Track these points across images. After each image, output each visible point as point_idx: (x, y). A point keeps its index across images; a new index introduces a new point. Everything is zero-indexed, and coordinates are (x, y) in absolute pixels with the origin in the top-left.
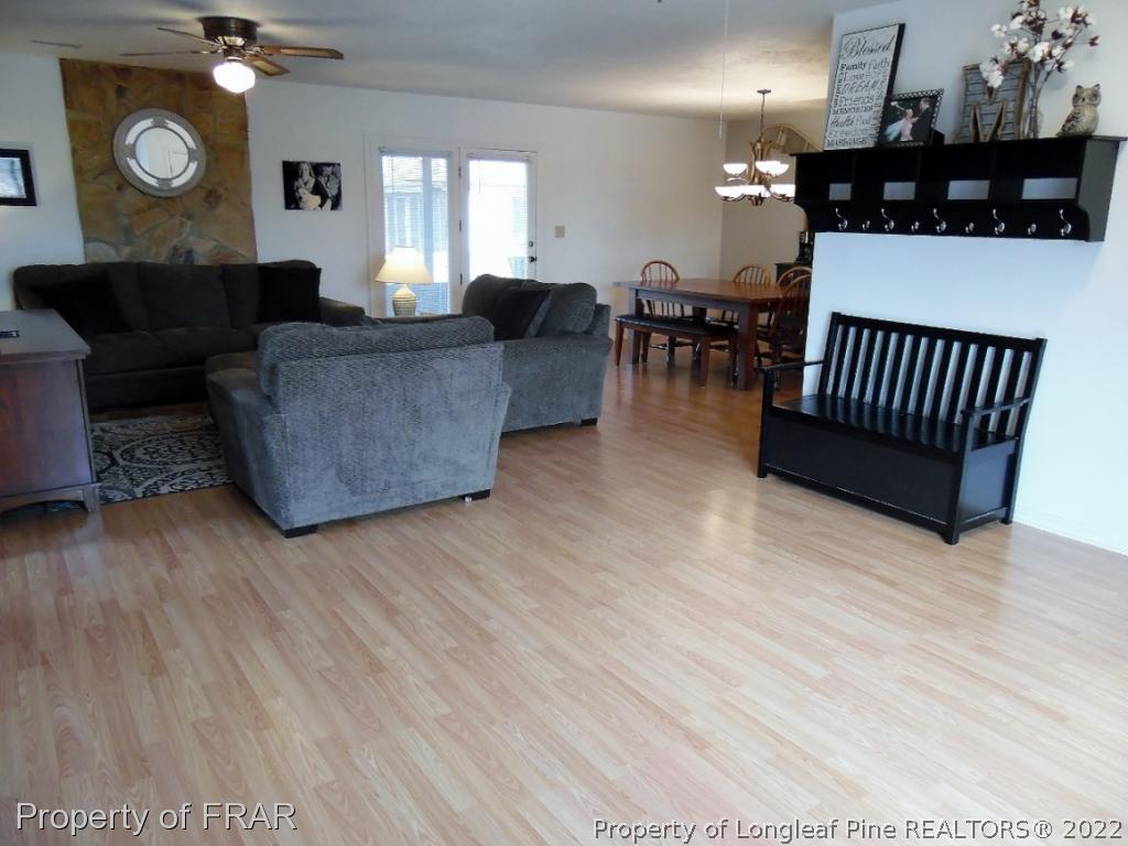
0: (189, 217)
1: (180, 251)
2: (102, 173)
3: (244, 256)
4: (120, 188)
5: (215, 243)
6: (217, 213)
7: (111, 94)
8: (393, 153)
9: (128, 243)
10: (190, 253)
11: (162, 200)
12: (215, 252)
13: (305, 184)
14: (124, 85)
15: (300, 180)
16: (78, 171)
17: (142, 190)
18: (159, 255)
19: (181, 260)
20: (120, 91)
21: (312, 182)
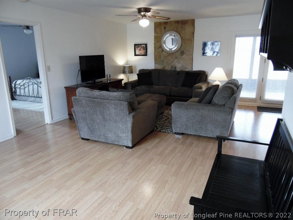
0: (176, 58)
1: (173, 67)
2: (159, 48)
3: (189, 69)
4: (162, 51)
5: (182, 65)
6: (183, 57)
7: (163, 29)
8: (239, 36)
9: (163, 64)
10: (175, 67)
11: (171, 54)
12: (181, 67)
13: (209, 48)
14: (166, 26)
15: (207, 47)
16: (155, 48)
17: (166, 52)
18: (168, 68)
19: (173, 69)
20: (165, 28)
21: (211, 47)
